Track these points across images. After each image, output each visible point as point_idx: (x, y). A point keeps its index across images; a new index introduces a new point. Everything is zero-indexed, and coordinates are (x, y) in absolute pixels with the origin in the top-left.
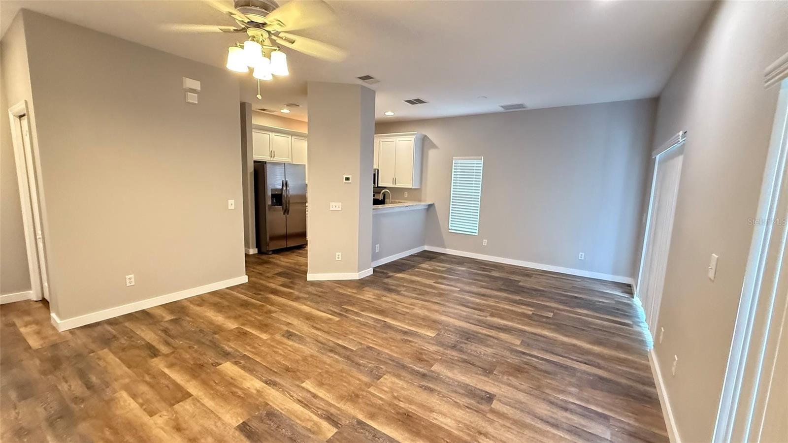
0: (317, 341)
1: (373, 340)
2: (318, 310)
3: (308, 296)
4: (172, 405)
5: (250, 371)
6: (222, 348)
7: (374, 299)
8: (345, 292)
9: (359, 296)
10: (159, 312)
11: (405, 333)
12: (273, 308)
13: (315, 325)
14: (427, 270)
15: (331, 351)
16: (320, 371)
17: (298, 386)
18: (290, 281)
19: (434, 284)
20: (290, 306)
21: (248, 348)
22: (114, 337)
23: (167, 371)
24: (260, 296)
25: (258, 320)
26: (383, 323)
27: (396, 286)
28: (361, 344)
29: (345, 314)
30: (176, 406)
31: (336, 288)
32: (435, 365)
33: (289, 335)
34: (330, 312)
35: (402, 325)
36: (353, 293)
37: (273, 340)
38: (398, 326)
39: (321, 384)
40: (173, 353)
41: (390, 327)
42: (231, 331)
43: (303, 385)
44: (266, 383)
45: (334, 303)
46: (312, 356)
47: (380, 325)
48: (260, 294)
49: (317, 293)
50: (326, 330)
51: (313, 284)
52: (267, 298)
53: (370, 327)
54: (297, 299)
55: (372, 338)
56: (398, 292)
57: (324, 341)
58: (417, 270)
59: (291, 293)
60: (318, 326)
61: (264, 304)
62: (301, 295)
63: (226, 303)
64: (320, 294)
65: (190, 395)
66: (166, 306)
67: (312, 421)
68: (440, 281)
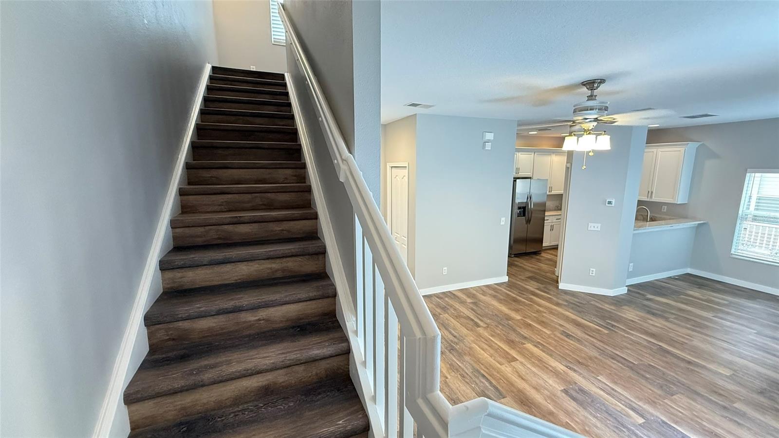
0: (595, 346)
1: (652, 360)
2: (583, 319)
3: (567, 304)
4: (509, 362)
5: (551, 356)
6: (520, 333)
7: (638, 320)
8: (603, 307)
9: (619, 314)
10: (460, 294)
11: (689, 362)
12: (541, 309)
13: (586, 332)
14: (699, 299)
15: (613, 359)
16: (610, 372)
17: (596, 378)
18: (544, 286)
19: (714, 318)
20: (556, 310)
21: (539, 337)
22: (446, 307)
23: (491, 338)
24: (525, 296)
25: (535, 317)
26: (658, 347)
27: (662, 312)
28: (642, 361)
29: (612, 328)
30: (512, 363)
31: (591, 301)
32: (737, 403)
33: (568, 336)
34: (596, 324)
35: (683, 354)
36: (612, 309)
37: (555, 335)
38: (677, 353)
39: (616, 383)
40: (488, 327)
41: (668, 352)
42: (518, 320)
43: (599, 378)
44: (567, 367)
45: (596, 316)
46: (596, 358)
47: (656, 348)
48: (524, 294)
49: (574, 302)
50: (599, 338)
51: (566, 292)
52: (531, 299)
53: (645, 347)
54: (558, 304)
55: (651, 358)
56: (667, 319)
57: (602, 348)
58: (682, 296)
59: (550, 298)
60: (589, 334)
61: (532, 303)
62: (561, 302)
63: (502, 297)
64: (578, 304)
65: (518, 360)
66: (461, 290)
67: (620, 407)
68: (720, 315)
